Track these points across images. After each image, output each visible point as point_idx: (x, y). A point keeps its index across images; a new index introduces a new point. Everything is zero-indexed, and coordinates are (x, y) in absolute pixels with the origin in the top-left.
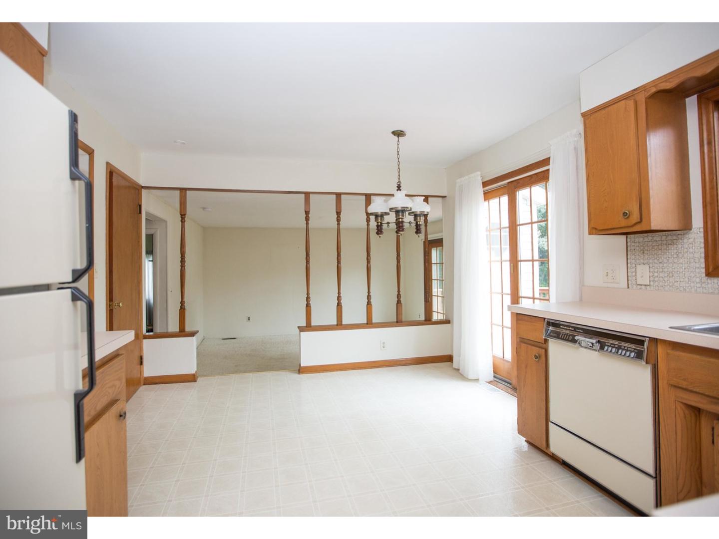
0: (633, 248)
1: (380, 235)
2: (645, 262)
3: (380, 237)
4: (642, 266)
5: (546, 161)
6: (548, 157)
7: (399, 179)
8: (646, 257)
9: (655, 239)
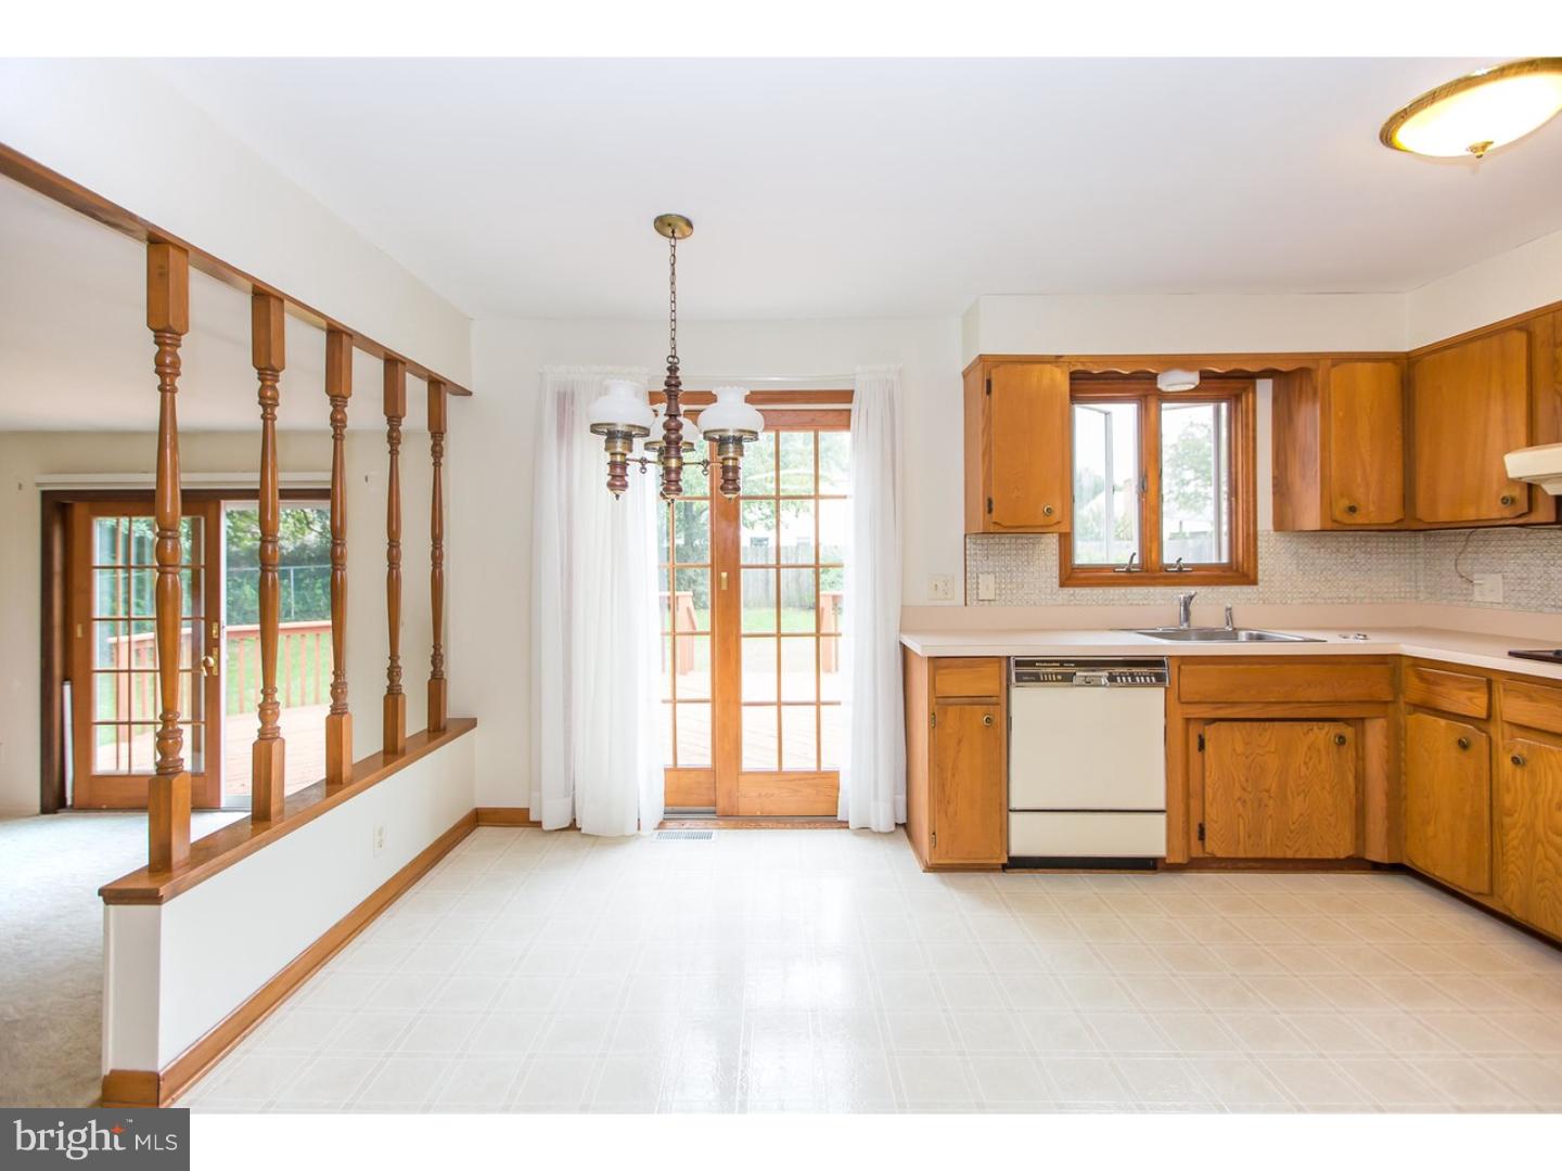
0: (973, 552)
1: (618, 492)
2: (991, 570)
3: (617, 496)
4: (986, 575)
5: (847, 396)
6: (850, 388)
7: (674, 348)
8: (991, 563)
9: (1003, 541)
